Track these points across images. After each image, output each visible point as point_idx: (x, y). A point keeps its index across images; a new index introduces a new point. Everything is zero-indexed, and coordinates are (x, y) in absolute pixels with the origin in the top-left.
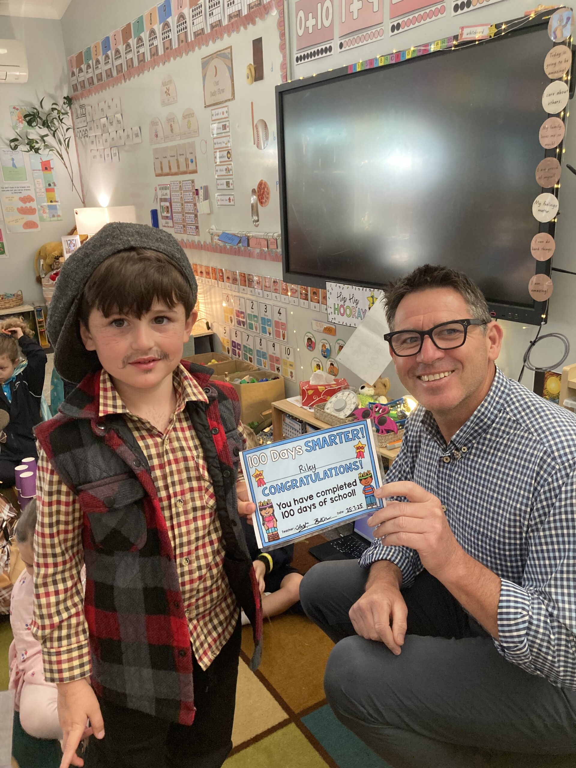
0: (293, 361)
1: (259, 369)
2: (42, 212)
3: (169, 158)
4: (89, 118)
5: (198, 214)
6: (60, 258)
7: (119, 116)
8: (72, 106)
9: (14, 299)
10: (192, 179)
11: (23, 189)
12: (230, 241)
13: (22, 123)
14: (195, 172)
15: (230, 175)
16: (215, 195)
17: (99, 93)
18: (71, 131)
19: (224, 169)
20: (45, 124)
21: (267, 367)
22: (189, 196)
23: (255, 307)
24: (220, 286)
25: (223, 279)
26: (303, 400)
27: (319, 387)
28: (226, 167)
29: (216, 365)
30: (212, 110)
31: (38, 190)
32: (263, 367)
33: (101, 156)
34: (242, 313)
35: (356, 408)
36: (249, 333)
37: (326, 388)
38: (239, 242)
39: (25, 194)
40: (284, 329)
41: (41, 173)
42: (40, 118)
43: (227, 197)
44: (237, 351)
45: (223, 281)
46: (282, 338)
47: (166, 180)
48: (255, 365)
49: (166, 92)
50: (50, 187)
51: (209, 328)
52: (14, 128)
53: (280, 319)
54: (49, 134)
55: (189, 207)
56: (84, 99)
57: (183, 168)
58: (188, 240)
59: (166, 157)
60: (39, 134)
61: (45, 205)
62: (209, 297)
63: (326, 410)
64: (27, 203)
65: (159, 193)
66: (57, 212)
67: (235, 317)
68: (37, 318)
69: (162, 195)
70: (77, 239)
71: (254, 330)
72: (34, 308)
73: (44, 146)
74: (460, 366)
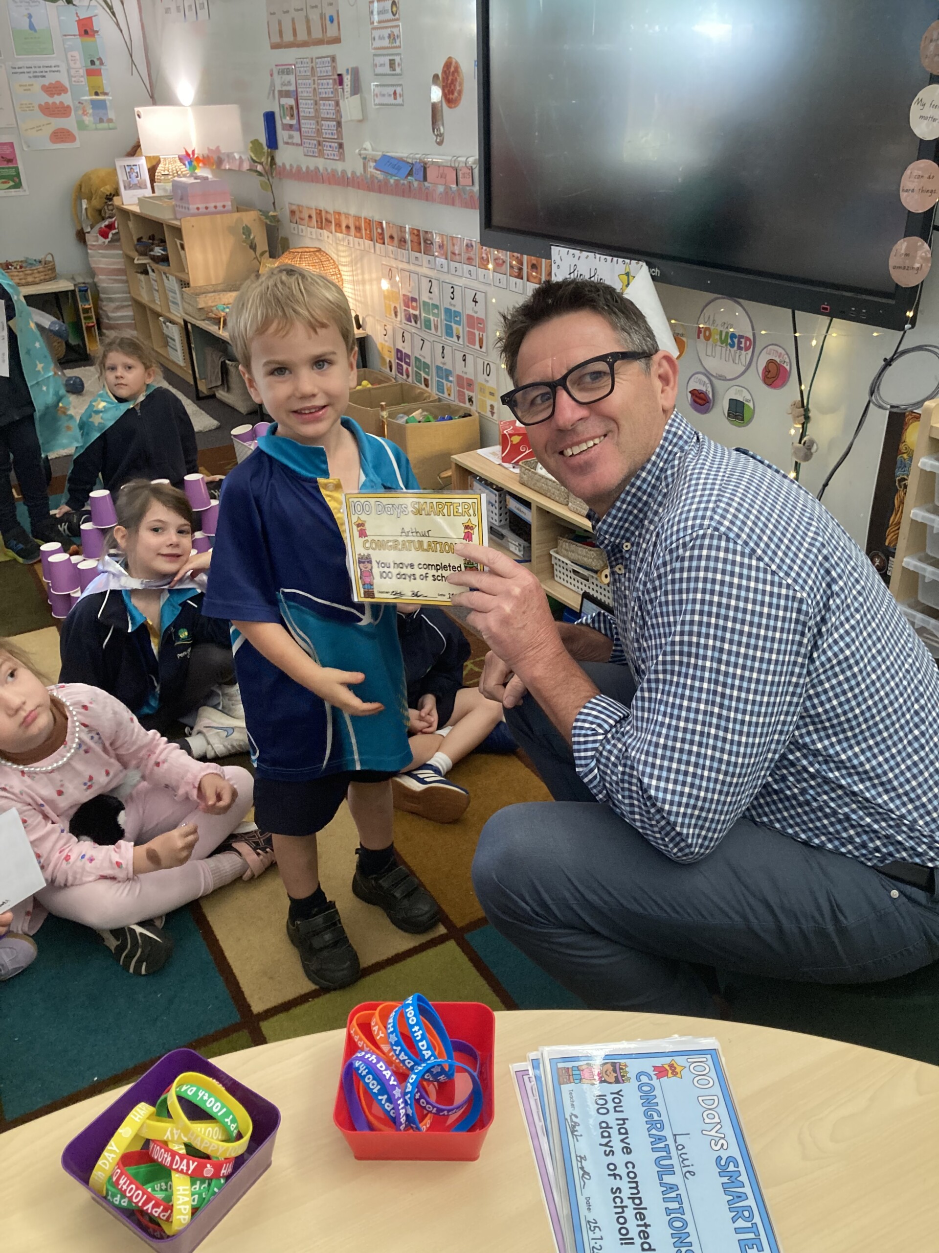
0: (495, 387)
1: (440, 400)
2: (80, 112)
3: (293, 14)
5: (343, 120)
6: (115, 198)
9: (40, 267)
10: (330, 53)
11: (48, 69)
12: (394, 171)
14: (337, 40)
15: (396, 47)
16: (372, 86)
19: (386, 36)
21: (452, 395)
22: (327, 87)
23: (435, 289)
24: (378, 251)
25: (383, 239)
26: (503, 452)
28: (389, 31)
29: (369, 389)
31: (73, 72)
32: (446, 395)
33: (178, 7)
34: (414, 300)
36: (425, 336)
38: (410, 174)
39: (51, 79)
40: (482, 330)
41: (78, 40)
43: (391, 90)
44: (405, 366)
45: (384, 243)
46: (477, 347)
47: (289, 56)
48: (433, 391)
50: (93, 67)
53: (476, 312)
55: (327, 109)
57: (317, 34)
58: (326, 170)
59: (287, 12)
61: (86, 100)
62: (359, 271)
64: (56, 96)
65: (278, 80)
66: (107, 114)
67: (401, 308)
68: (80, 304)
69: (283, 84)
70: (142, 163)
71: (433, 331)
72: (74, 286)
74: (613, 426)
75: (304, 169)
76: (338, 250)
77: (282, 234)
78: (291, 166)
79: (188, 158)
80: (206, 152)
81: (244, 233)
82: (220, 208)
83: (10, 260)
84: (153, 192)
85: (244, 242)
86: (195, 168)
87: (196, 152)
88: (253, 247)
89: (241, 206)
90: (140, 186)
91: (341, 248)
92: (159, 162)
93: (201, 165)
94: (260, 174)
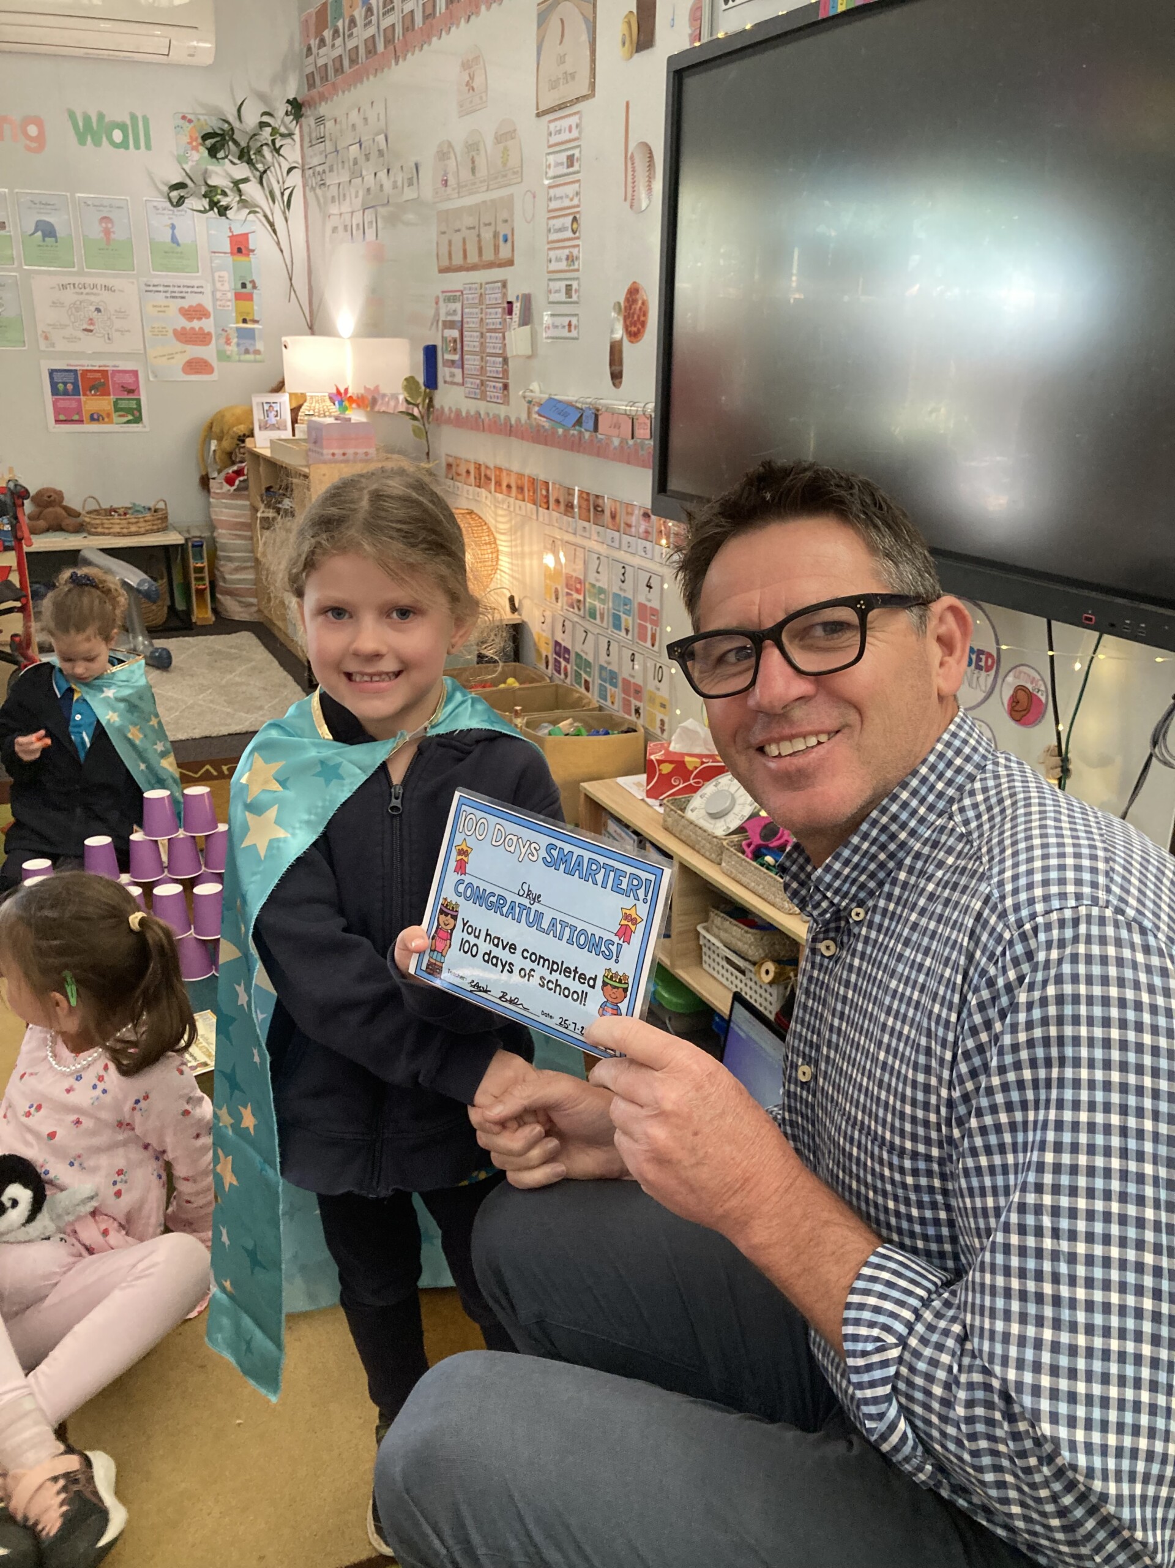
0: (667, 694)
1: (600, 708)
2: (222, 340)
3: (464, 233)
4: (329, 146)
5: (509, 355)
7: (381, 138)
8: (303, 120)
9: (148, 516)
10: (502, 278)
11: (189, 290)
12: (562, 419)
13: (198, 151)
14: (510, 263)
15: (574, 271)
16: (545, 315)
17: (349, 90)
18: (297, 174)
19: (564, 257)
20: (244, 155)
21: (616, 704)
22: (495, 316)
23: (604, 569)
24: (541, 519)
25: (547, 502)
26: (649, 782)
27: (688, 759)
28: (567, 252)
30: (549, 122)
31: (218, 295)
32: (609, 703)
33: (346, 227)
34: (578, 581)
35: (752, 818)
36: (587, 626)
38: (579, 422)
39: (191, 301)
40: (656, 623)
41: (229, 259)
42: (236, 143)
43: (566, 321)
44: (563, 663)
46: (648, 641)
47: (457, 281)
48: (593, 697)
49: (467, 84)
50: (244, 291)
51: (514, 609)
52: (181, 160)
53: (650, 601)
54: (252, 178)
55: (493, 343)
56: (324, 103)
57: (488, 255)
58: (488, 414)
59: (459, 230)
60: (231, 177)
61: (231, 328)
62: (519, 542)
63: (689, 814)
64: (195, 321)
65: (443, 309)
66: (254, 345)
67: (564, 590)
68: (191, 561)
69: (448, 314)
70: (284, 401)
71: (598, 621)
72: (187, 540)
73: (239, 202)
74: (853, 717)
75: (464, 414)
76: (496, 514)
78: (450, 408)
79: (340, 397)
80: (361, 391)
82: (358, 454)
83: (115, 506)
84: (294, 435)
86: (344, 409)
87: (349, 391)
90: (277, 427)
91: (500, 512)
92: (305, 401)
93: (354, 406)
94: (414, 418)
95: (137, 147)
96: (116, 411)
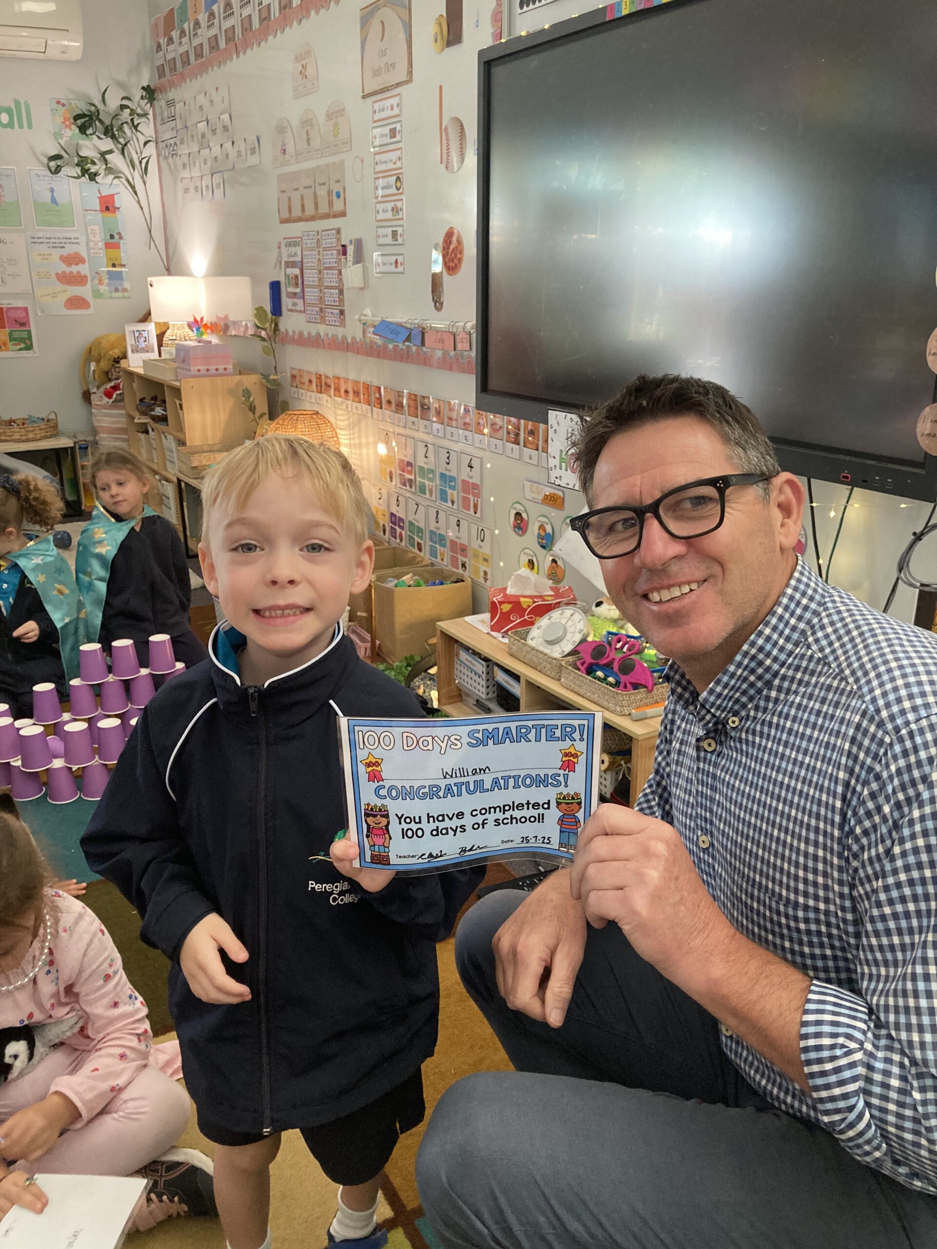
0: (489, 553)
1: (432, 564)
2: (97, 281)
3: (302, 191)
4: (179, 124)
5: (345, 287)
6: (122, 361)
7: (226, 117)
8: (155, 102)
9: (42, 425)
10: (336, 226)
11: (68, 241)
12: (393, 337)
13: (71, 129)
14: (343, 214)
15: (399, 219)
16: (374, 255)
17: (196, 79)
18: (151, 146)
19: (390, 208)
20: (108, 132)
21: (445, 560)
22: (331, 257)
23: (431, 454)
24: (375, 416)
25: (381, 403)
26: (492, 619)
27: (522, 600)
28: (392, 204)
30: (374, 102)
31: (92, 244)
32: (439, 560)
33: (196, 188)
34: (409, 464)
35: (583, 641)
36: (420, 501)
37: (534, 602)
38: (408, 339)
39: (70, 249)
40: (477, 495)
41: (99, 216)
42: (101, 122)
43: (392, 259)
44: (398, 530)
45: (381, 408)
46: (472, 512)
47: (296, 229)
48: (425, 556)
49: (301, 73)
50: (112, 241)
52: (57, 136)
53: (472, 478)
54: (115, 150)
55: (330, 278)
56: (173, 89)
57: (324, 208)
58: (327, 335)
59: (297, 189)
60: (98, 149)
61: (103, 271)
62: (356, 435)
63: (530, 642)
64: (73, 266)
65: (285, 251)
66: (122, 284)
67: (397, 472)
68: (79, 460)
69: (290, 256)
70: (151, 329)
71: (428, 496)
72: (75, 443)
73: (105, 169)
74: (717, 569)
75: (306, 335)
76: (336, 414)
77: (281, 398)
78: (294, 332)
79: (196, 325)
80: (214, 320)
81: (243, 396)
82: (221, 371)
83: (14, 418)
84: (160, 356)
85: (243, 403)
86: (202, 334)
87: (205, 319)
88: (252, 409)
89: (243, 369)
90: (146, 350)
91: (339, 412)
92: (168, 328)
93: (208, 331)
94: (263, 339)
95: (21, 126)
96: (10, 341)
